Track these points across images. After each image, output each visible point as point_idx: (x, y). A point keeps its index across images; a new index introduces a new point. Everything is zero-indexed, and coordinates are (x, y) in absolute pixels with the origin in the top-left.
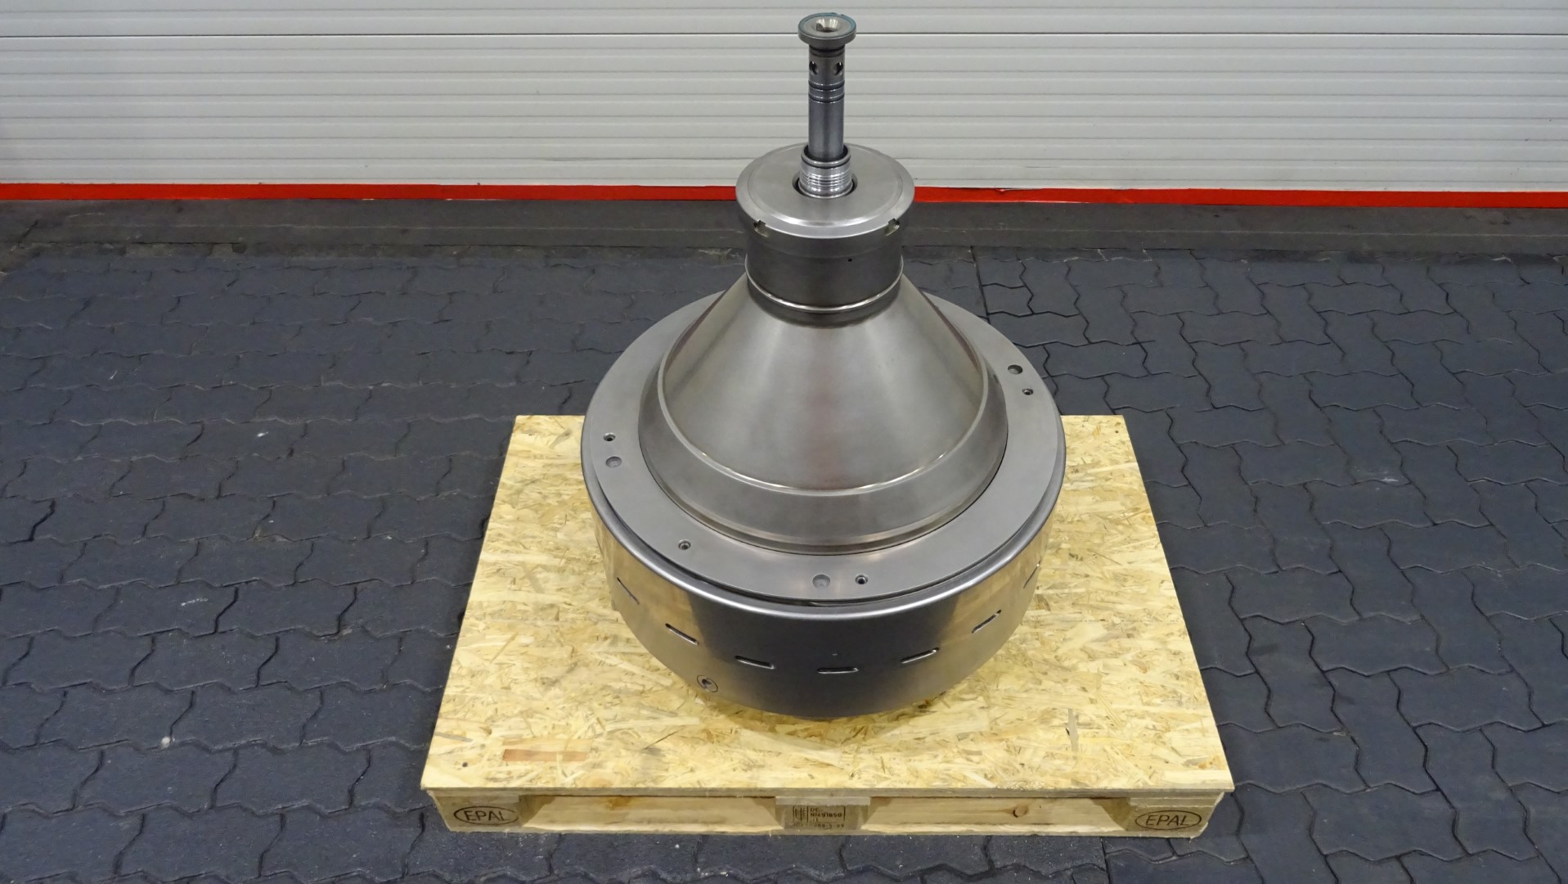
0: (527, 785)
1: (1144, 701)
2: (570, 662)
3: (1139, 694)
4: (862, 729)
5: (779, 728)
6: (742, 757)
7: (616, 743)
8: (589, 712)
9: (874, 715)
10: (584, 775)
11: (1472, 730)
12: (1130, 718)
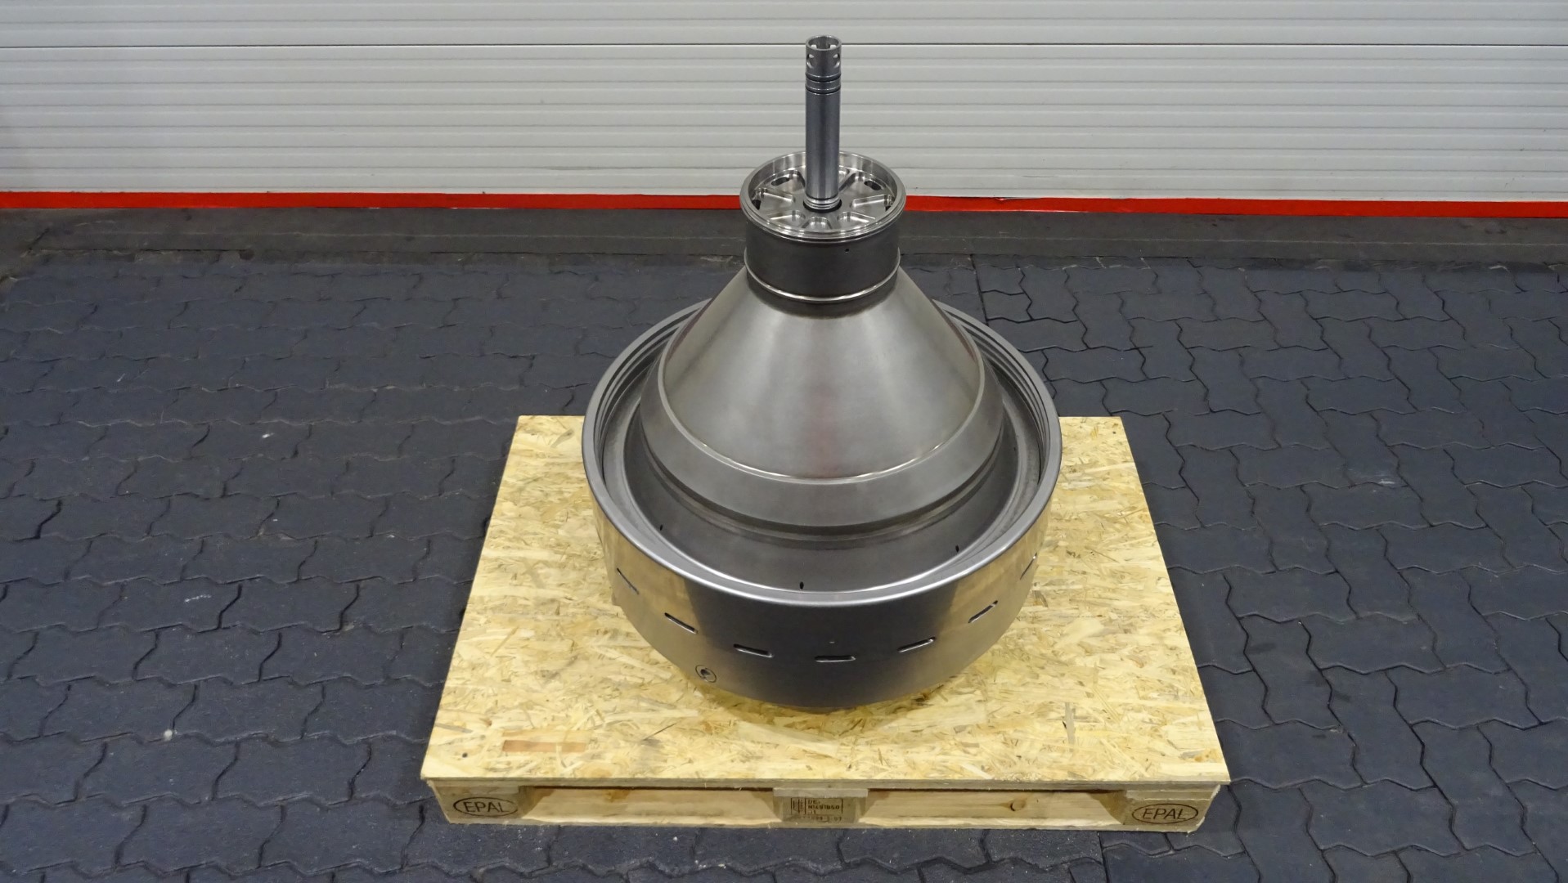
0: (527, 775)
1: (1141, 695)
2: (570, 655)
3: (1136, 688)
4: (860, 721)
5: (777, 720)
6: (739, 748)
7: (616, 734)
8: (589, 704)
9: (872, 708)
10: (583, 765)
11: (1470, 728)
12: (1126, 711)
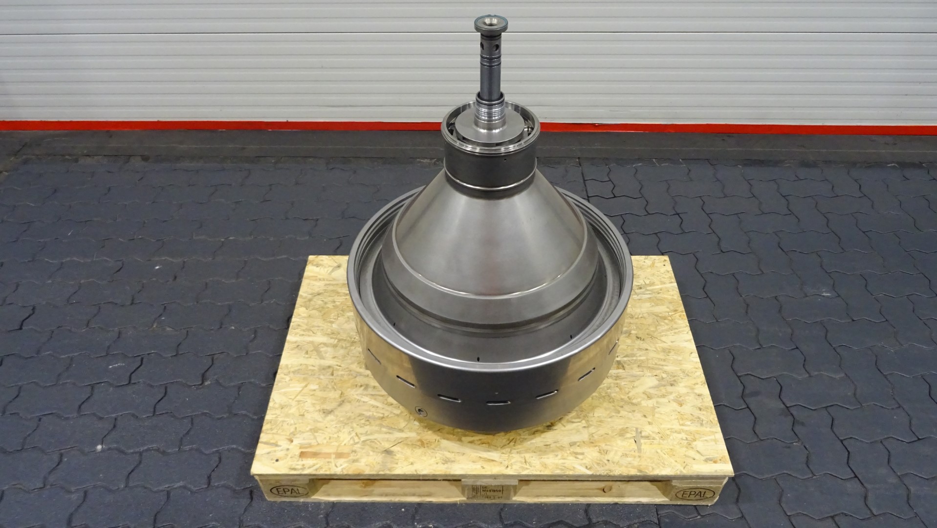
0: (314, 473)
1: (681, 423)
2: (340, 400)
3: (677, 419)
4: (513, 439)
5: (463, 438)
6: (441, 456)
7: (367, 447)
8: (351, 430)
9: (520, 431)
10: (348, 466)
11: (876, 442)
12: (672, 433)
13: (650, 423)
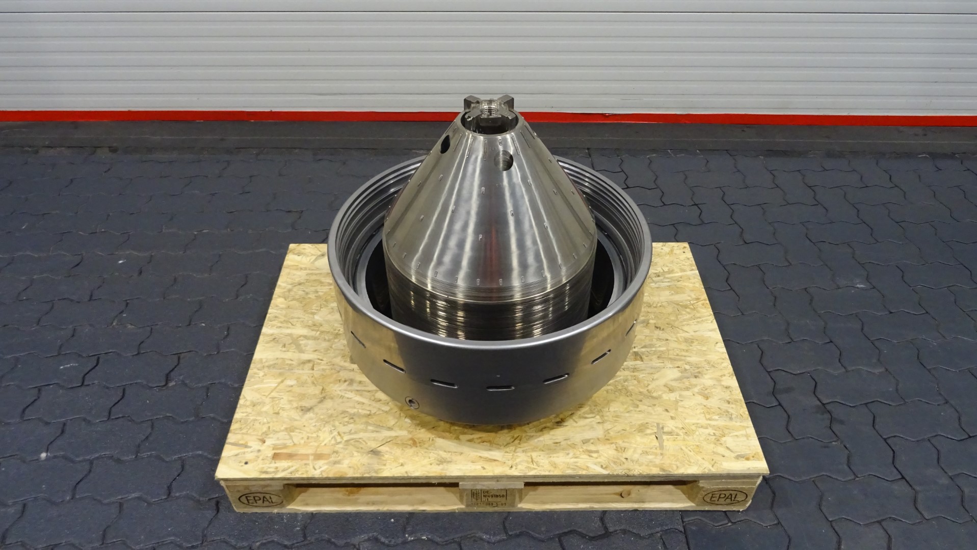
0: (289, 476)
1: (707, 417)
2: (321, 396)
3: (704, 413)
4: (518, 437)
5: (461, 437)
6: (436, 456)
7: (351, 448)
8: (333, 428)
9: (526, 428)
10: (328, 468)
11: (923, 440)
12: (698, 428)
13: (672, 418)
